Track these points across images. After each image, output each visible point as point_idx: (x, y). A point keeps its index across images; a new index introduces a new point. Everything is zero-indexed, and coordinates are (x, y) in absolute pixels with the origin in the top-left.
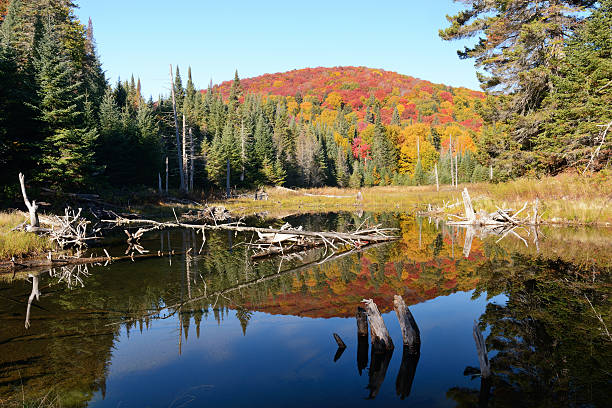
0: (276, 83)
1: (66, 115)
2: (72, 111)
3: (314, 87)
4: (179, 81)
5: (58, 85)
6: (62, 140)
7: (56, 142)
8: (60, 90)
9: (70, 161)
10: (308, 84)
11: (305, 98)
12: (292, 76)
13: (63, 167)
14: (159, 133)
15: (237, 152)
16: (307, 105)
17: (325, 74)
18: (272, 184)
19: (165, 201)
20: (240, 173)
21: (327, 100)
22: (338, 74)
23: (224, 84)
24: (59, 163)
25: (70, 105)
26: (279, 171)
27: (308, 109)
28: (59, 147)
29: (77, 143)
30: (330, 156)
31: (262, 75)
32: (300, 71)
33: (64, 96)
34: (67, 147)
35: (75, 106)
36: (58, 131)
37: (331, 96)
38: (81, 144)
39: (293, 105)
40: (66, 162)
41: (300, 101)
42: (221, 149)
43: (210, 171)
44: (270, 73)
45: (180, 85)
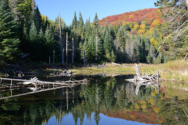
0: (130, 16)
1: (7, 33)
2: (9, 32)
3: (147, 18)
4: (75, 18)
5: (5, 22)
6: (5, 43)
7: (2, 44)
8: (5, 24)
9: (7, 51)
10: (145, 16)
11: (142, 23)
12: (138, 13)
13: (5, 54)
14: (54, 40)
15: (94, 47)
16: (143, 26)
17: (153, 11)
18: (109, 61)
19: (49, 68)
20: (95, 57)
21: (152, 23)
22: (159, 11)
23: (107, 18)
24: (3, 52)
25: (8, 29)
26: (113, 56)
27: (143, 27)
28: (4, 46)
29: (11, 44)
30: (146, 49)
31: (124, 13)
32: (142, 10)
33: (6, 26)
34: (7, 46)
35: (10, 30)
36: (4, 40)
37: (155, 21)
38: (13, 45)
39: (136, 26)
40: (6, 52)
41: (140, 24)
42: (87, 46)
43: (82, 55)
44: (128, 12)
45: (76, 19)
